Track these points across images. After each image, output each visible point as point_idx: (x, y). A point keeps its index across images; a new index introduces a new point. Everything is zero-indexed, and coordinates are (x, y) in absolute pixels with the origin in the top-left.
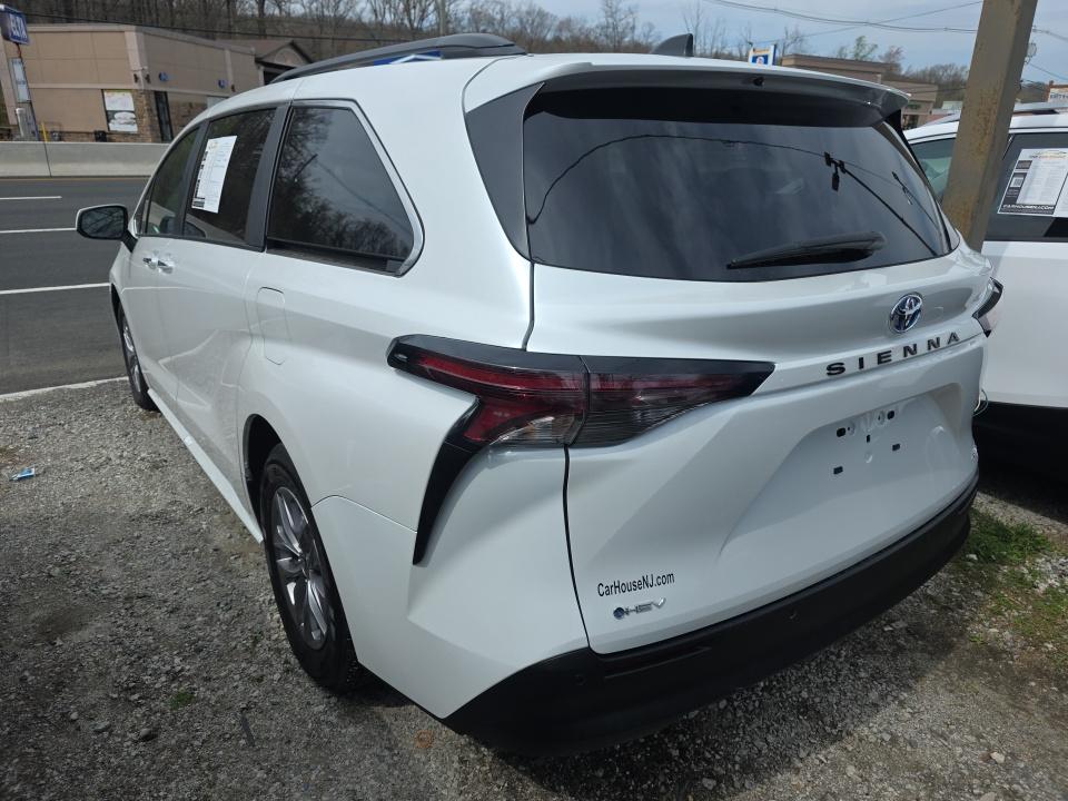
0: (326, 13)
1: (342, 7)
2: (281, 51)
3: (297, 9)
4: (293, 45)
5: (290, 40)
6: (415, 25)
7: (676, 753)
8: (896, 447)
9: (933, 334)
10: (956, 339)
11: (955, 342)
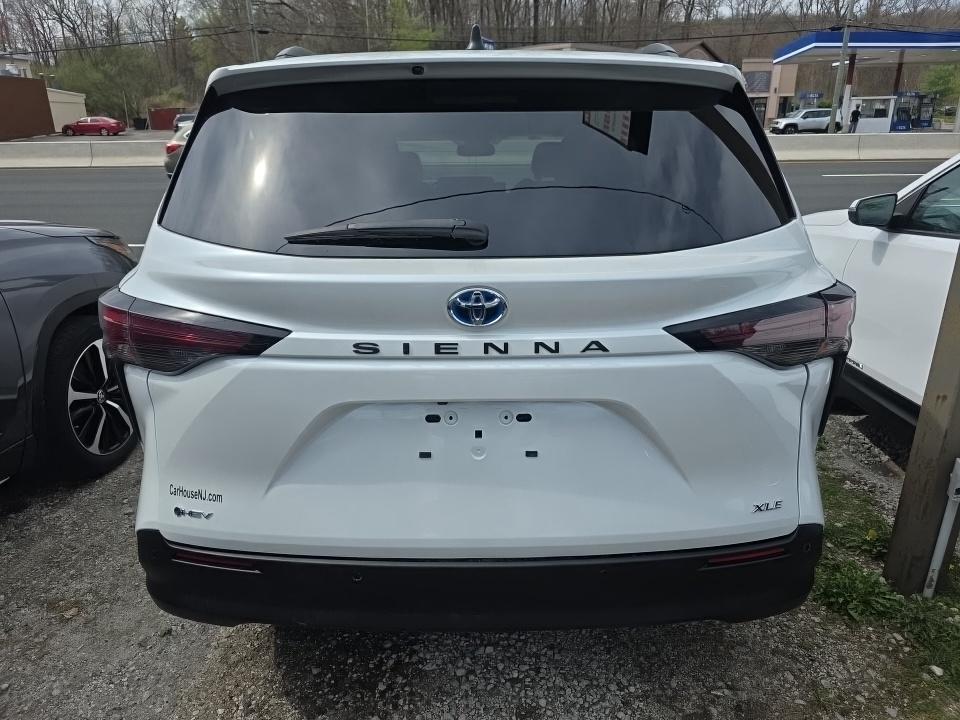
0: (752, 11)
1: (769, 5)
2: (692, 52)
3: (725, 11)
4: (703, 46)
5: (699, 42)
6: (842, 12)
8: (531, 454)
9: (549, 337)
10: (604, 349)
11: (600, 352)
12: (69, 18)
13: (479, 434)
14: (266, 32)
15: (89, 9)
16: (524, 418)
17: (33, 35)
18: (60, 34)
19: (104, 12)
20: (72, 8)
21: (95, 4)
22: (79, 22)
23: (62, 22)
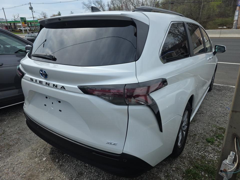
7: (65, 155)
8: (60, 111)
9: (56, 83)
10: (65, 89)
11: (64, 89)
12: (134, 4)
13: (53, 103)
14: (173, 3)
15: (139, 2)
16: (60, 102)
17: (127, 8)
18: (132, 8)
19: (142, 2)
20: (135, 2)
21: (140, 0)
22: (136, 5)
23: (133, 5)
